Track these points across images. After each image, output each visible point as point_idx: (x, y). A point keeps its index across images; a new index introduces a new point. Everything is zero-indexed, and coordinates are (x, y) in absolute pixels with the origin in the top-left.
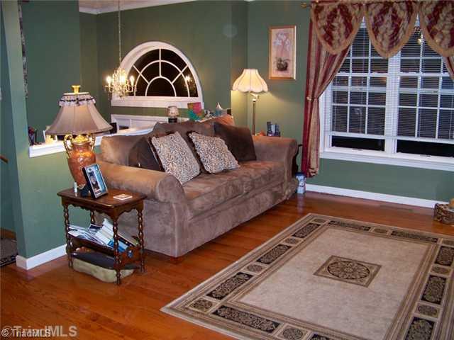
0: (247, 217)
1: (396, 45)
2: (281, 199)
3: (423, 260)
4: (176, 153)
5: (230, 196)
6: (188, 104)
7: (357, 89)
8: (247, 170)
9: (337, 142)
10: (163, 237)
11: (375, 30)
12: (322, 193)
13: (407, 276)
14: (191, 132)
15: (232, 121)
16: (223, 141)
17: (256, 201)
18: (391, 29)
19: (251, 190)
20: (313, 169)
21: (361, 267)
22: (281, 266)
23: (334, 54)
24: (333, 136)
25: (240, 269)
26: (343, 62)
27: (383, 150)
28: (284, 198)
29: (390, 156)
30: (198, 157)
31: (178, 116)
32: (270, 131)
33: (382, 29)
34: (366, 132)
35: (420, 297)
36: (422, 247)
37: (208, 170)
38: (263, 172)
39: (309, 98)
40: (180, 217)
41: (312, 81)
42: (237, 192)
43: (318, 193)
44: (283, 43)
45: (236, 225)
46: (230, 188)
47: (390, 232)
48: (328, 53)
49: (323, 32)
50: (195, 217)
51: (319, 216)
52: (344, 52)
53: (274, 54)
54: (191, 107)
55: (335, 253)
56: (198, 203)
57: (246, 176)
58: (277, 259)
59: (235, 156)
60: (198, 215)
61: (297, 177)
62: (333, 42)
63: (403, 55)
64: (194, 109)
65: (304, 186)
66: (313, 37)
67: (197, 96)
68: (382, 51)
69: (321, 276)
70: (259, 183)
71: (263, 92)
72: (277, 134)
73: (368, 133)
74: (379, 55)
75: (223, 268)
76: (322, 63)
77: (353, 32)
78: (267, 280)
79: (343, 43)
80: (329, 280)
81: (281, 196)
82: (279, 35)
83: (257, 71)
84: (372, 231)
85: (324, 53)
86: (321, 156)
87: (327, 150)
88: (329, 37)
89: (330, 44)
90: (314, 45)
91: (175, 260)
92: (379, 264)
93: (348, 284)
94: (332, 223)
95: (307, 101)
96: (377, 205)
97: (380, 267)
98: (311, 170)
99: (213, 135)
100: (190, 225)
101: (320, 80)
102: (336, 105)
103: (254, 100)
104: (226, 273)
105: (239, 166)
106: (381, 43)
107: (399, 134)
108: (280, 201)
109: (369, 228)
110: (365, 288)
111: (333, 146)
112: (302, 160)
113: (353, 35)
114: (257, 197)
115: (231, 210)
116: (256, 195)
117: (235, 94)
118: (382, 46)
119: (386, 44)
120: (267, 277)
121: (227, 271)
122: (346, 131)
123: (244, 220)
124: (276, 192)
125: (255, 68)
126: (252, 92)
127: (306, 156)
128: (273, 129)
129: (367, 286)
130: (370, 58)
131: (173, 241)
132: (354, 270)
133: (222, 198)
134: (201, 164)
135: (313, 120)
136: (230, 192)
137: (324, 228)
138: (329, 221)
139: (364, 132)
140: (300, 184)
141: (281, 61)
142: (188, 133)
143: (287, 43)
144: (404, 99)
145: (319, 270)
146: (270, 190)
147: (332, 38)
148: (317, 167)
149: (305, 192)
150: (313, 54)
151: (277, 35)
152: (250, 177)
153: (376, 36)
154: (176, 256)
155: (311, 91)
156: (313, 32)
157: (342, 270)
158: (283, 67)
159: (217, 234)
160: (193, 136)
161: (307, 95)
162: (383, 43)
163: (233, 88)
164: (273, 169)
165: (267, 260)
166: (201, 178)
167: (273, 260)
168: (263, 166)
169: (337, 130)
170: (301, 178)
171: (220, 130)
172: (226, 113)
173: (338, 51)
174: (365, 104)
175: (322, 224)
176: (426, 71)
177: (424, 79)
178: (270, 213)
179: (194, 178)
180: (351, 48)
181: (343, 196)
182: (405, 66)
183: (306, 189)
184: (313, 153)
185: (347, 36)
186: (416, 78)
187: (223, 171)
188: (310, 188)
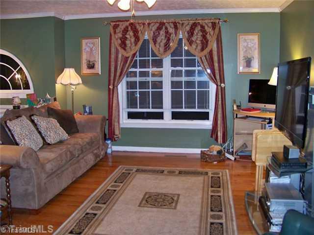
0: (80, 173)
1: (169, 49)
2: (99, 158)
3: (204, 187)
4: (26, 131)
5: (68, 159)
6: (27, 95)
7: (143, 79)
8: (76, 140)
9: (131, 116)
10: (26, 195)
11: (154, 40)
12: (124, 152)
13: (198, 198)
14: (33, 115)
15: (57, 106)
16: (56, 121)
17: (85, 161)
18: (164, 40)
19: (80, 154)
20: (116, 135)
21: (167, 197)
22: (114, 204)
23: (127, 56)
24: (128, 112)
25: (86, 210)
26: (133, 62)
27: (163, 118)
28: (101, 157)
29: (167, 122)
30: (40, 133)
31: (20, 104)
32: (85, 112)
33: (159, 40)
34: (151, 108)
35: (209, 210)
36: (200, 179)
37: (49, 142)
38: (87, 140)
39: (111, 87)
40: (38, 178)
41: (112, 75)
42: (72, 155)
43: (121, 151)
44: (91, 49)
45: (74, 179)
46: (68, 153)
47: (177, 172)
48: (123, 56)
49: (119, 41)
50: (47, 177)
51: (128, 167)
52: (134, 55)
53: (85, 57)
54: (29, 97)
55: (147, 190)
56: (48, 167)
57: (77, 144)
58: (110, 200)
59: (66, 131)
60: (50, 175)
61: (106, 142)
62: (126, 48)
63: (171, 56)
64: (30, 98)
65: (111, 148)
66: (112, 44)
67: (29, 89)
68: (160, 53)
69: (144, 207)
70: (85, 148)
71: (78, 84)
72: (91, 113)
73: (152, 108)
74: (157, 56)
75: (74, 212)
76: (119, 63)
77: (139, 42)
78: (108, 215)
79: (133, 49)
80: (150, 208)
81: (99, 156)
82: (88, 44)
83: (74, 69)
84: (165, 172)
85: (120, 56)
86: (121, 126)
87: (125, 122)
88: (123, 45)
89: (125, 49)
90: (113, 50)
91: (36, 212)
92: (177, 193)
93: (162, 209)
94: (138, 171)
95: (109, 89)
96: (163, 155)
97: (179, 195)
98: (115, 136)
99: (48, 116)
100: (45, 183)
101: (118, 74)
102: (129, 90)
103: (73, 90)
104: (77, 215)
105: (69, 138)
106: (159, 49)
107: (172, 108)
108: (98, 159)
109: (163, 171)
110: (174, 211)
111: (128, 118)
112: (109, 130)
113: (140, 43)
114: (85, 158)
115: (70, 169)
116: (84, 156)
117: (58, 87)
118: (159, 51)
119: (162, 50)
120: (107, 213)
121: (78, 213)
122: (137, 108)
123: (79, 175)
124: (96, 153)
125: (73, 68)
126: (71, 84)
127: (111, 127)
128: (87, 110)
129: (175, 208)
130: (151, 58)
131: (34, 196)
132: (164, 200)
133: (64, 161)
134: (43, 138)
135: (115, 102)
136: (69, 156)
137: (134, 175)
138: (135, 170)
139: (149, 108)
140: (109, 147)
141: (90, 62)
142: (30, 116)
143: (93, 49)
144: (174, 84)
145: (140, 203)
146: (92, 152)
147: (125, 45)
148: (119, 133)
149: (112, 152)
150: (113, 56)
151: (86, 44)
152: (80, 145)
153: (155, 44)
154: (37, 208)
155: (112, 82)
156: (112, 41)
157: (156, 200)
158: (91, 66)
159: (63, 188)
160: (35, 118)
161: (109, 85)
162: (161, 49)
163: (57, 82)
164: (93, 138)
165: (103, 202)
166: (44, 148)
167: (107, 201)
168: (86, 136)
169: (131, 108)
170: (109, 142)
171: (51, 112)
172: (53, 100)
173: (130, 54)
174: (149, 89)
175: (131, 172)
176: (187, 66)
177: (187, 71)
178: (93, 169)
179: (40, 148)
180: (138, 54)
181: (138, 152)
182: (174, 63)
183: (113, 150)
184: (116, 124)
185: (136, 44)
186: (181, 71)
187: (58, 142)
188: (115, 148)
